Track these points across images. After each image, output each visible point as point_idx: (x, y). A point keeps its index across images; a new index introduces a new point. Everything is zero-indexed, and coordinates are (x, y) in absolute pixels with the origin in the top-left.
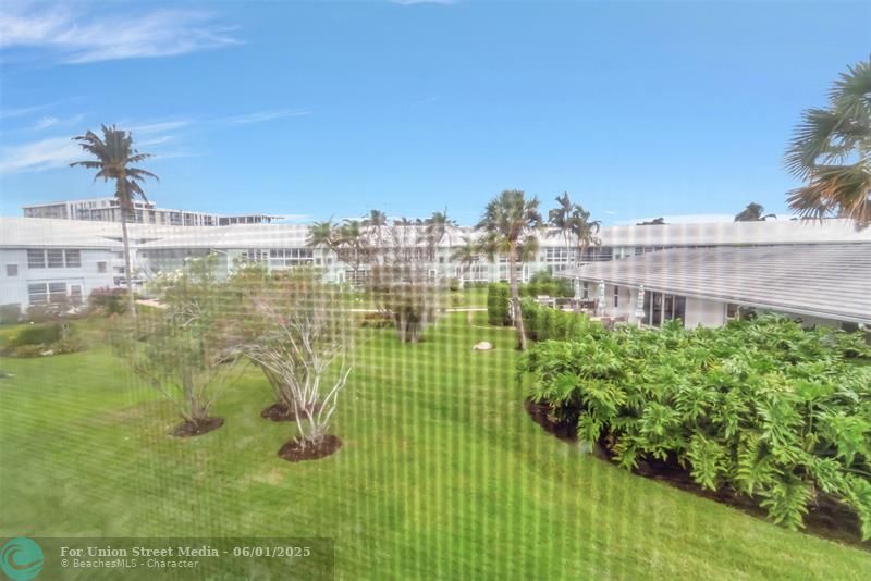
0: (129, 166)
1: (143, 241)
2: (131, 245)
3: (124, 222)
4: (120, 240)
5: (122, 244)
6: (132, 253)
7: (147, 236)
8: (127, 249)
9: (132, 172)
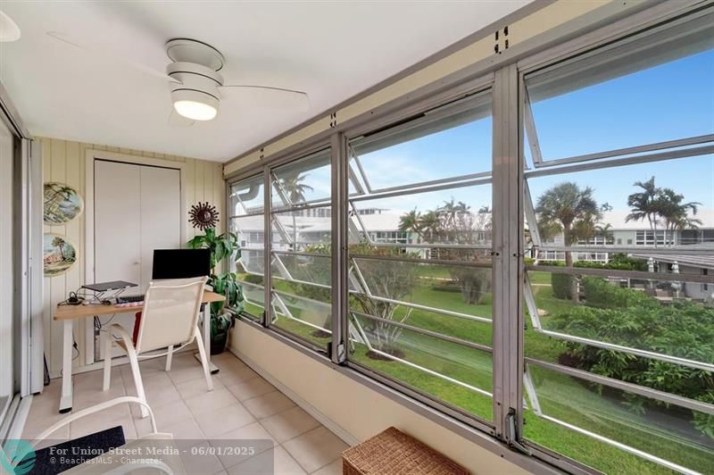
0: (298, 183)
1: (303, 227)
2: (297, 229)
3: (294, 216)
4: (291, 227)
5: (292, 229)
6: (297, 234)
7: (305, 224)
8: (295, 232)
9: (300, 187)
